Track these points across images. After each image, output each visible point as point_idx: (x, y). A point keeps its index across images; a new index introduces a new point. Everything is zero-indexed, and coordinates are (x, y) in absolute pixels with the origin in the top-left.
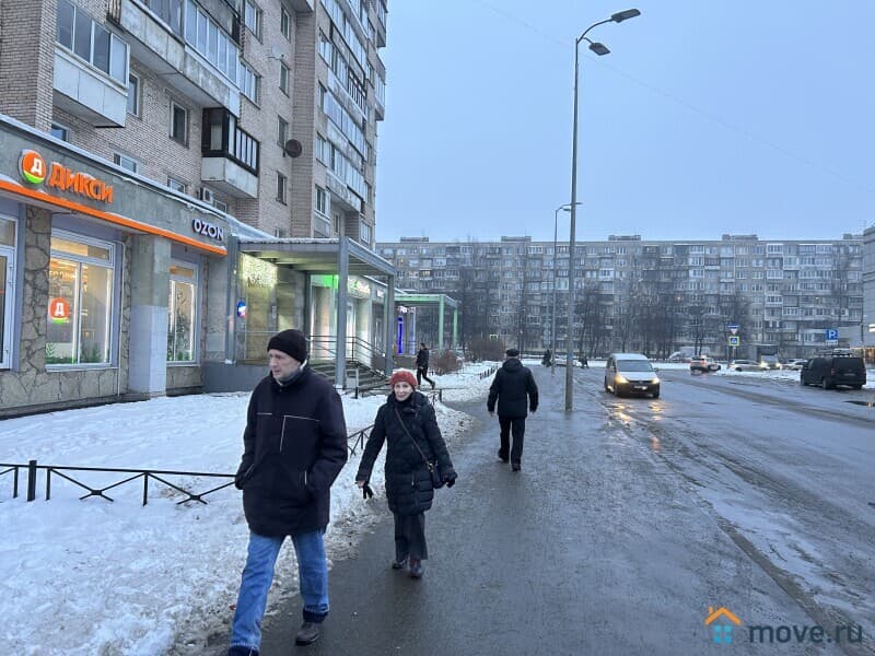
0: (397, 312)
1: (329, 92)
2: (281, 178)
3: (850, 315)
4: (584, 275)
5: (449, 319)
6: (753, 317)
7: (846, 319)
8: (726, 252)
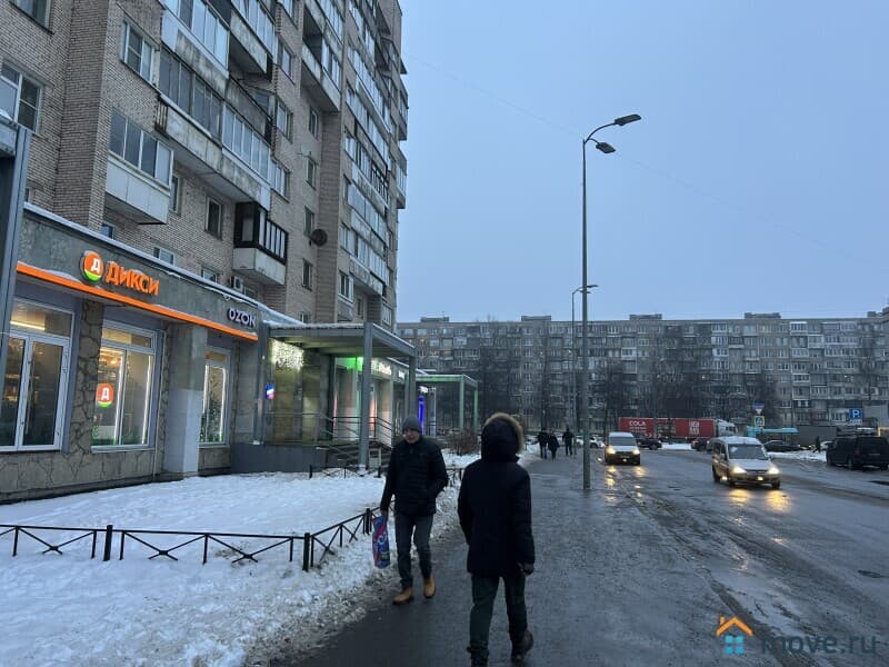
0: (419, 392)
1: (353, 185)
2: (307, 265)
3: (880, 394)
4: (606, 354)
5: (469, 399)
6: (781, 396)
7: (876, 399)
8: (749, 331)
